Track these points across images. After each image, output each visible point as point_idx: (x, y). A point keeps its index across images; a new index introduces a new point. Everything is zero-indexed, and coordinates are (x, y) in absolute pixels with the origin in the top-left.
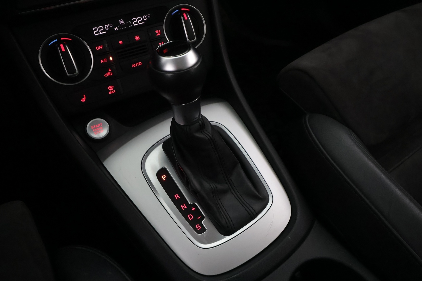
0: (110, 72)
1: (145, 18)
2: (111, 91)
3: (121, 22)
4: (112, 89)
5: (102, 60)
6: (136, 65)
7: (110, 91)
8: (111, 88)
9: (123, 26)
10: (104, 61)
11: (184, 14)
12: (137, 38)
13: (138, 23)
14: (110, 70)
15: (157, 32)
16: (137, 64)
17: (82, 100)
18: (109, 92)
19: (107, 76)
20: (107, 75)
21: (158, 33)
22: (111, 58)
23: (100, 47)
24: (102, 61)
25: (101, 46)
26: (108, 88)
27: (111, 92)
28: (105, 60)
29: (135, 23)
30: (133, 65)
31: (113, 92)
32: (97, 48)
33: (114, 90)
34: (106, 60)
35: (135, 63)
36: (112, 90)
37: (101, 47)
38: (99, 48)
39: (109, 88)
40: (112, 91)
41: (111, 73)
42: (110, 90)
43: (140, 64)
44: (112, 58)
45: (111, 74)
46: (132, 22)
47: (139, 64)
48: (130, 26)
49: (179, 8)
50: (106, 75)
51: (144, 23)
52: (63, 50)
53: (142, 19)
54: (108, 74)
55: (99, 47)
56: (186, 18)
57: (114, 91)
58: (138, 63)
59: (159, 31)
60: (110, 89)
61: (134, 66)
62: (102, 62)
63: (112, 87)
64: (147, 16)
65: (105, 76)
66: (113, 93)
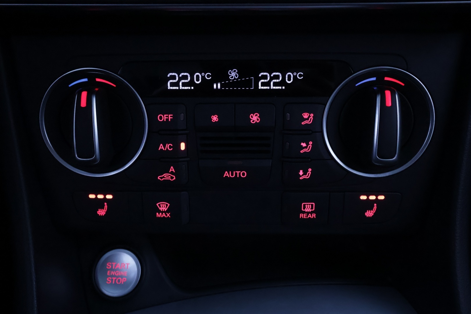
0: (172, 173)
1: (290, 78)
2: (162, 212)
3: (233, 74)
4: (166, 210)
5: (161, 145)
6: (232, 175)
7: (159, 211)
8: (163, 207)
9: (235, 83)
10: (165, 149)
11: (388, 93)
12: (255, 118)
13: (270, 86)
14: (172, 169)
15: (306, 115)
16: (236, 174)
17: (99, 212)
18: (157, 214)
19: (163, 179)
20: (164, 177)
21: (308, 119)
22: (183, 146)
23: (166, 117)
24: (161, 147)
25: (170, 115)
26: (157, 204)
27: (161, 214)
28: (168, 146)
29: (263, 84)
30: (226, 172)
31: (166, 215)
32: (161, 118)
33: (168, 211)
34: (170, 147)
35: (232, 169)
36: (165, 212)
37: (168, 117)
38: (164, 118)
39: (159, 205)
40: (164, 214)
41: (174, 176)
42: (161, 209)
43: (243, 174)
44: (186, 146)
45: (172, 178)
46: (258, 79)
47: (240, 174)
48: (249, 88)
49: (380, 75)
50: (161, 178)
51: (284, 88)
52: (83, 104)
53: (281, 79)
54: (167, 176)
55: (165, 115)
56: (389, 103)
57: (168, 215)
58: (238, 172)
59: (312, 115)
60: (160, 207)
61: (228, 175)
62: (162, 149)
63: (167, 205)
64: (295, 74)
65: (159, 178)
66: (164, 217)
